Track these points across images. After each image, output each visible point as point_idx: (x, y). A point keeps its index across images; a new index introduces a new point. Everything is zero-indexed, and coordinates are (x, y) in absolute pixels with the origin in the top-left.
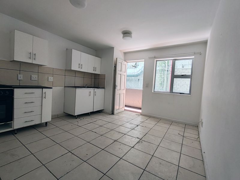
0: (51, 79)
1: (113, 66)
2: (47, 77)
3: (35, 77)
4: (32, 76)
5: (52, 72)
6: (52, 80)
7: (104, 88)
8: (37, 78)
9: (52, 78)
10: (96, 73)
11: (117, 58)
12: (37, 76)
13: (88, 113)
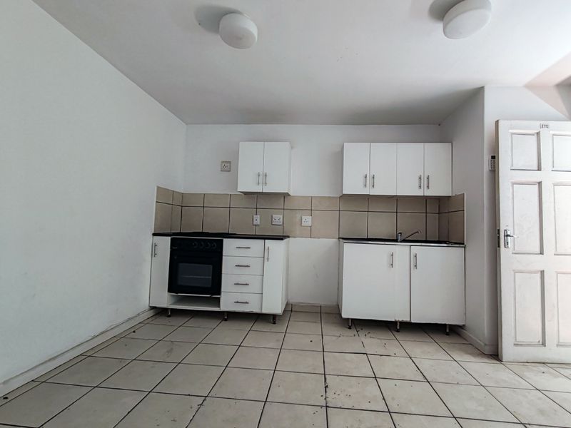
0: (307, 220)
1: (487, 158)
2: (298, 218)
3: (278, 218)
4: (274, 216)
5: (311, 205)
6: (309, 224)
7: (460, 243)
8: (281, 220)
9: (309, 219)
10: (428, 193)
11: (497, 122)
12: (281, 216)
13: (395, 323)
